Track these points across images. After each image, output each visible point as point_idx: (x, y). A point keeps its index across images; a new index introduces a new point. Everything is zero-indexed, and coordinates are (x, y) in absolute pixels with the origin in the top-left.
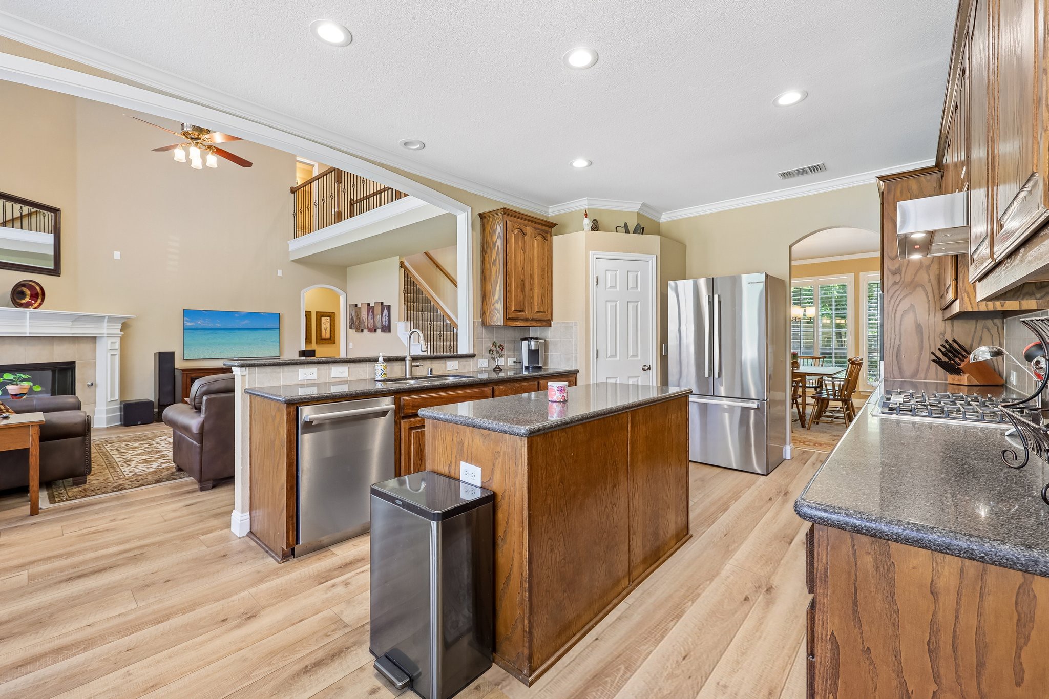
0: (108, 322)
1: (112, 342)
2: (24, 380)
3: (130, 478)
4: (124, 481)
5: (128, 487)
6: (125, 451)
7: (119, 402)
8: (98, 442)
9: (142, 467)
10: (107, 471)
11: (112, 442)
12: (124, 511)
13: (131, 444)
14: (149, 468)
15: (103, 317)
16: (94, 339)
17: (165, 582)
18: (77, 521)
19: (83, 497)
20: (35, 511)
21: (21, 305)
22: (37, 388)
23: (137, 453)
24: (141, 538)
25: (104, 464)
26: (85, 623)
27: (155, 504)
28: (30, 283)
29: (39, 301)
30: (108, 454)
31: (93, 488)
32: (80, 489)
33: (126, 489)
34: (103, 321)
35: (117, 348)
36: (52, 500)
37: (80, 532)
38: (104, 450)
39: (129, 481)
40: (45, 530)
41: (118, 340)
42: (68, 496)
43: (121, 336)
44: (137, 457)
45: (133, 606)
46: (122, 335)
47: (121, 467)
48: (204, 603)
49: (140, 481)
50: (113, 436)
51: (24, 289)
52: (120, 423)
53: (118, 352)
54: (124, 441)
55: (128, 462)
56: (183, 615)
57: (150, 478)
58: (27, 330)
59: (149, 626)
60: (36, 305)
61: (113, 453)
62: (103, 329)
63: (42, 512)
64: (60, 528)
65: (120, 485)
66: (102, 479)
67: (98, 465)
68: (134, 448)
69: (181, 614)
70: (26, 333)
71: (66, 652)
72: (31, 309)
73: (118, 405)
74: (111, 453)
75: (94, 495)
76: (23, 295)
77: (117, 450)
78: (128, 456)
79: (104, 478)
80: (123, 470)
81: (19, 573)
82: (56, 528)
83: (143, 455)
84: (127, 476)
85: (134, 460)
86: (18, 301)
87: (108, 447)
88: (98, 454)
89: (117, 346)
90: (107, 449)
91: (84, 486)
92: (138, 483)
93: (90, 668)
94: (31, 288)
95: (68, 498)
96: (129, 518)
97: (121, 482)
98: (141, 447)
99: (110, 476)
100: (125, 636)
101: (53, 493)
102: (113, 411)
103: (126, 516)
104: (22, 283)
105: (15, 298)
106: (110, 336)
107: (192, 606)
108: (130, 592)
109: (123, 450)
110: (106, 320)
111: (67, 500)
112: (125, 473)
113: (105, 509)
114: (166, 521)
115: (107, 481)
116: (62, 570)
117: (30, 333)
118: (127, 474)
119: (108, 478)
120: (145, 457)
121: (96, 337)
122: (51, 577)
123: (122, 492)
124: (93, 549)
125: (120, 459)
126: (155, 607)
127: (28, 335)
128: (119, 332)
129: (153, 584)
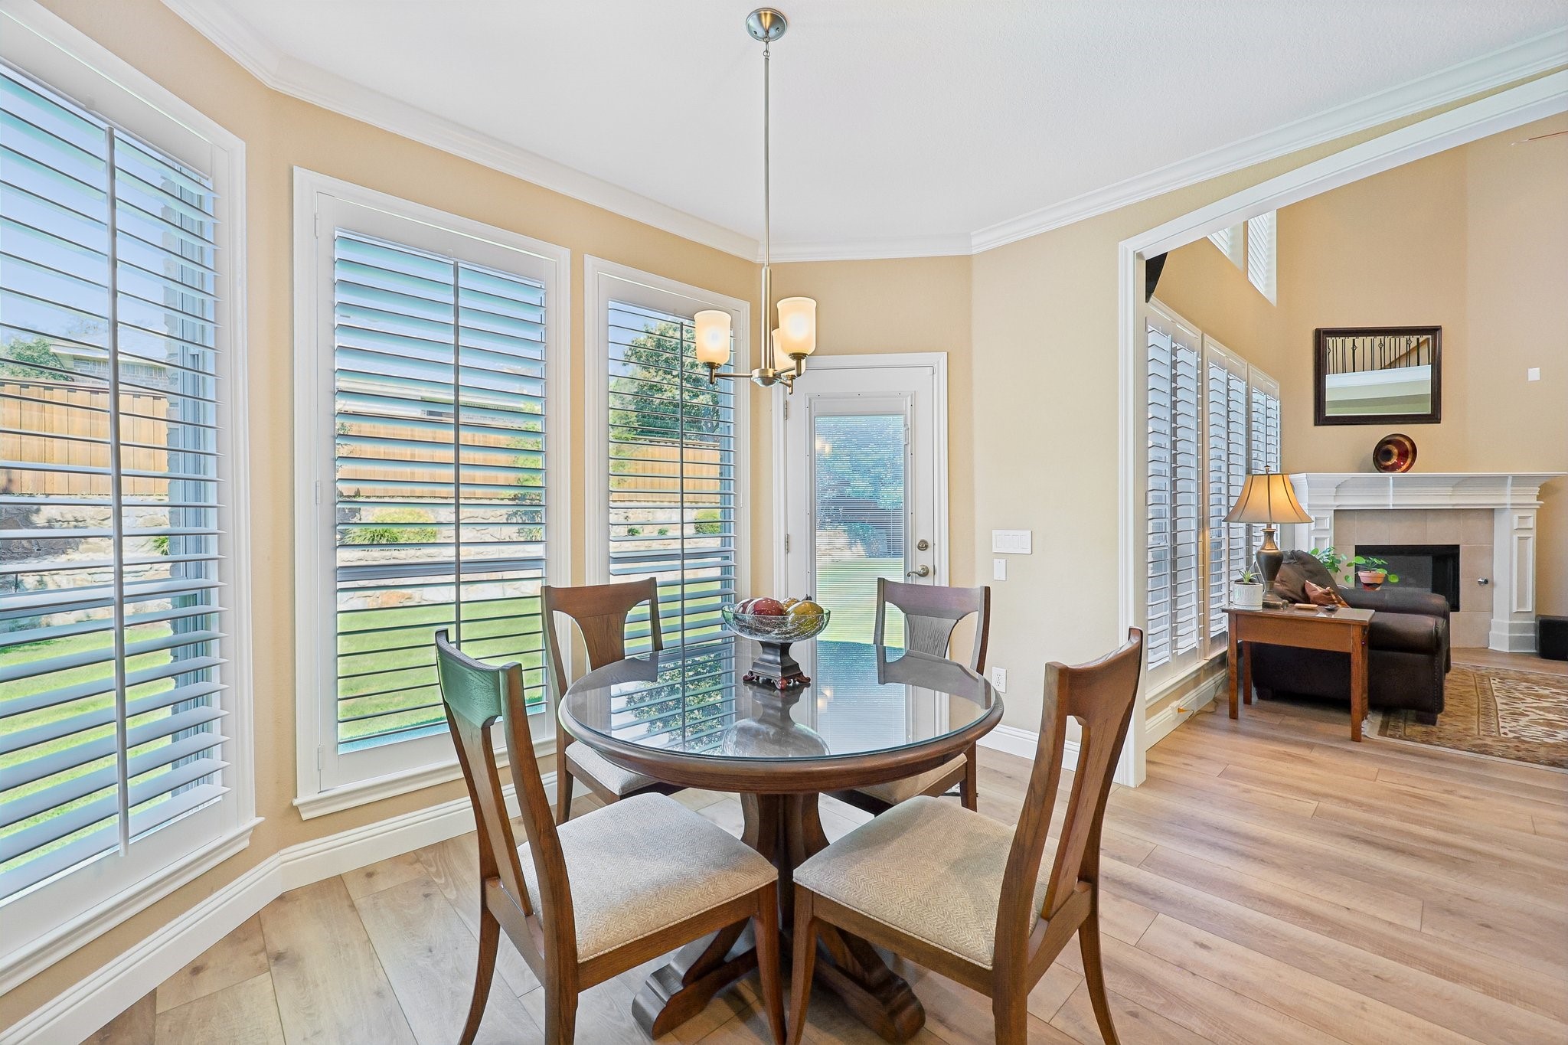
0: (1512, 485)
1: (1520, 518)
2: (1378, 566)
3: (1508, 740)
4: (1494, 741)
5: (1496, 753)
6: (1521, 696)
7: (1533, 615)
8: (1483, 672)
9: (1538, 731)
10: (1475, 718)
11: (1505, 677)
12: (1472, 785)
13: (1536, 688)
14: (1550, 735)
15: (1505, 478)
16: (1491, 512)
17: (1482, 925)
18: (1402, 771)
19: (1423, 742)
20: (1356, 737)
21: (1386, 469)
22: (1394, 579)
23: (1540, 705)
24: (1478, 837)
25: (1476, 706)
26: (1345, 903)
27: (1531, 797)
28: (1398, 438)
29: (1409, 461)
30: (1489, 693)
31: (1442, 735)
32: (1424, 729)
33: (1491, 754)
34: (1506, 484)
35: (1531, 527)
36: (1383, 730)
37: (1396, 787)
38: (1487, 686)
39: (1504, 744)
40: (1359, 765)
41: (1533, 514)
42: (1405, 733)
43: (1538, 507)
44: (1538, 712)
45: (1415, 924)
46: (1541, 505)
47: (1499, 719)
48: (1533, 1005)
49: (1523, 751)
50: (1511, 668)
51: (1390, 447)
52: (1535, 651)
53: (1532, 535)
54: (1527, 681)
55: (1516, 715)
56: (1484, 993)
57: (1542, 752)
58: (1390, 501)
59: (1421, 968)
60: (1404, 467)
61: (1498, 694)
62: (1506, 497)
63: (1364, 741)
64: (1376, 770)
65: (1486, 745)
66: (1462, 726)
67: (1466, 706)
68: (1539, 697)
69: (1481, 990)
70: (1388, 505)
71: (1309, 920)
72: (1397, 474)
73: (1531, 620)
74: (1495, 694)
75: (1438, 745)
76: (1388, 454)
77: (1508, 691)
78: (1521, 707)
79: (1464, 726)
80: (1501, 724)
81: (1309, 801)
82: (1373, 768)
83: (1549, 712)
84: (1502, 735)
85: (1528, 716)
86: (1383, 463)
87: (1495, 683)
88: (1474, 690)
89: (1531, 523)
90: (1493, 685)
91: (1431, 728)
92: (1517, 753)
93: (1323, 959)
94: (1398, 444)
95: (1403, 735)
96: (1474, 799)
97: (1488, 741)
98: (1556, 698)
99: (1476, 727)
100: (1383, 955)
101: (1389, 722)
102: (1524, 628)
103: (1471, 795)
104: (1388, 439)
105: (1379, 459)
106: (1516, 507)
107: (1509, 993)
108: (1420, 903)
109: (1517, 695)
110: (1510, 481)
111: (1400, 738)
112: (1502, 730)
113: (1446, 771)
114: (1535, 833)
115: (1466, 733)
116: (1353, 821)
117: (1393, 505)
118: (1505, 734)
119: (1472, 729)
120: (1551, 716)
121: (1494, 509)
122: (1337, 823)
123: (1484, 756)
124: (1405, 818)
125: (1506, 707)
126: (1446, 950)
127: (1391, 508)
128: (1534, 501)
129: (1461, 914)
